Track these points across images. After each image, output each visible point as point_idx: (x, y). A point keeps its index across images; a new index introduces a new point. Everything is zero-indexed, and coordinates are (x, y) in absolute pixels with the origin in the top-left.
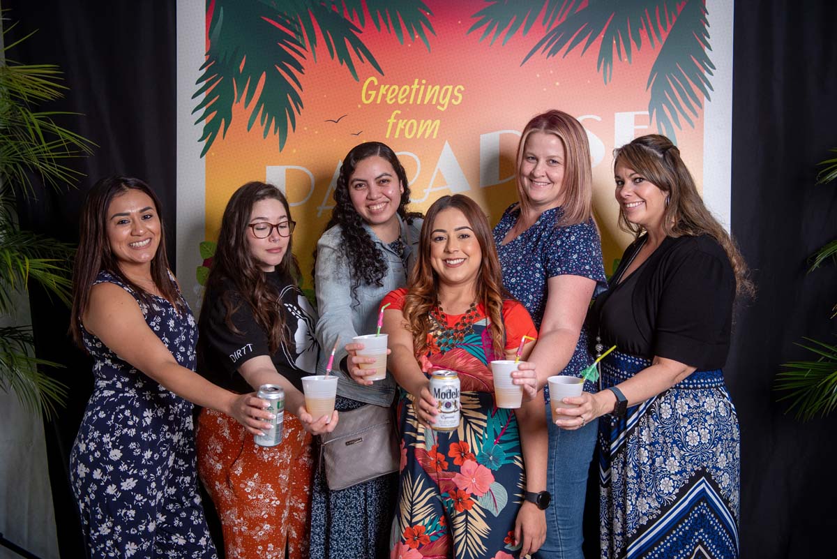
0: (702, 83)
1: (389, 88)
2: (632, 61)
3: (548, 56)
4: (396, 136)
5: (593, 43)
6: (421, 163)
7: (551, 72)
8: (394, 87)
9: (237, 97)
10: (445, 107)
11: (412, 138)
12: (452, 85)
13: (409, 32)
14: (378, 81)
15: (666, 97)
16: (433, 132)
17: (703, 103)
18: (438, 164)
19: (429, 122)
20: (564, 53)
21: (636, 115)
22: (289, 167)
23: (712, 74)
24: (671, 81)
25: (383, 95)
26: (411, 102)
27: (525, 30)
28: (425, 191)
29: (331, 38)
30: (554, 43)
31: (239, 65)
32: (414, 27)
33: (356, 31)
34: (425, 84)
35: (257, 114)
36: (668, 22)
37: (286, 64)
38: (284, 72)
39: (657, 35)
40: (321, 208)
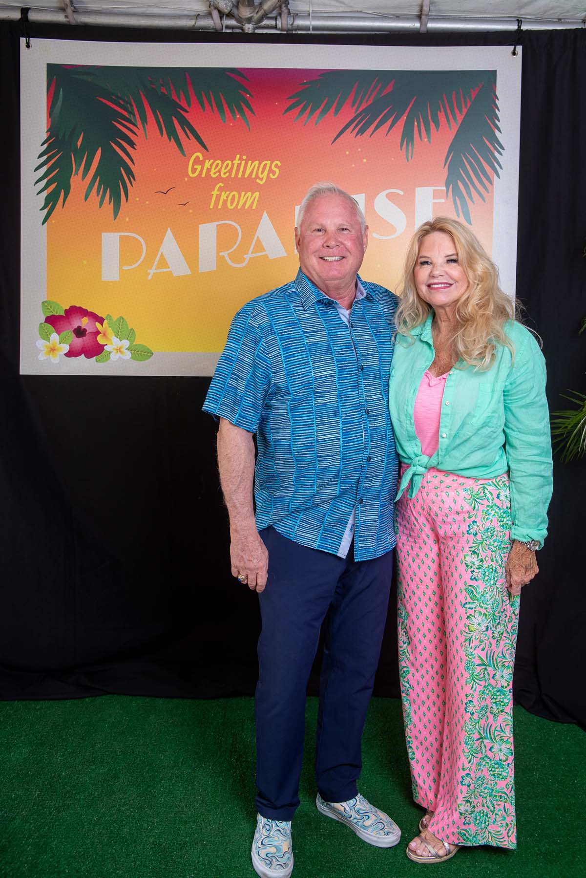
0: (493, 162)
1: (211, 165)
2: (431, 141)
3: (356, 135)
4: (220, 207)
5: (396, 125)
6: (242, 231)
7: (359, 150)
8: (217, 162)
9: (76, 171)
10: (264, 180)
11: (234, 209)
12: (270, 160)
13: (231, 112)
14: (203, 156)
15: (461, 174)
16: (253, 203)
17: (494, 179)
18: (258, 232)
19: (249, 194)
20: (370, 134)
21: (434, 190)
22: (123, 234)
23: (501, 154)
24: (467, 162)
25: (207, 169)
26: (233, 176)
27: (335, 111)
28: (245, 256)
29: (160, 116)
30: (362, 124)
31: (77, 143)
32: (236, 107)
33: (183, 111)
34: (246, 160)
35: (93, 185)
36: (463, 106)
37: (119, 140)
38: (118, 148)
39: (453, 118)
40: (152, 272)
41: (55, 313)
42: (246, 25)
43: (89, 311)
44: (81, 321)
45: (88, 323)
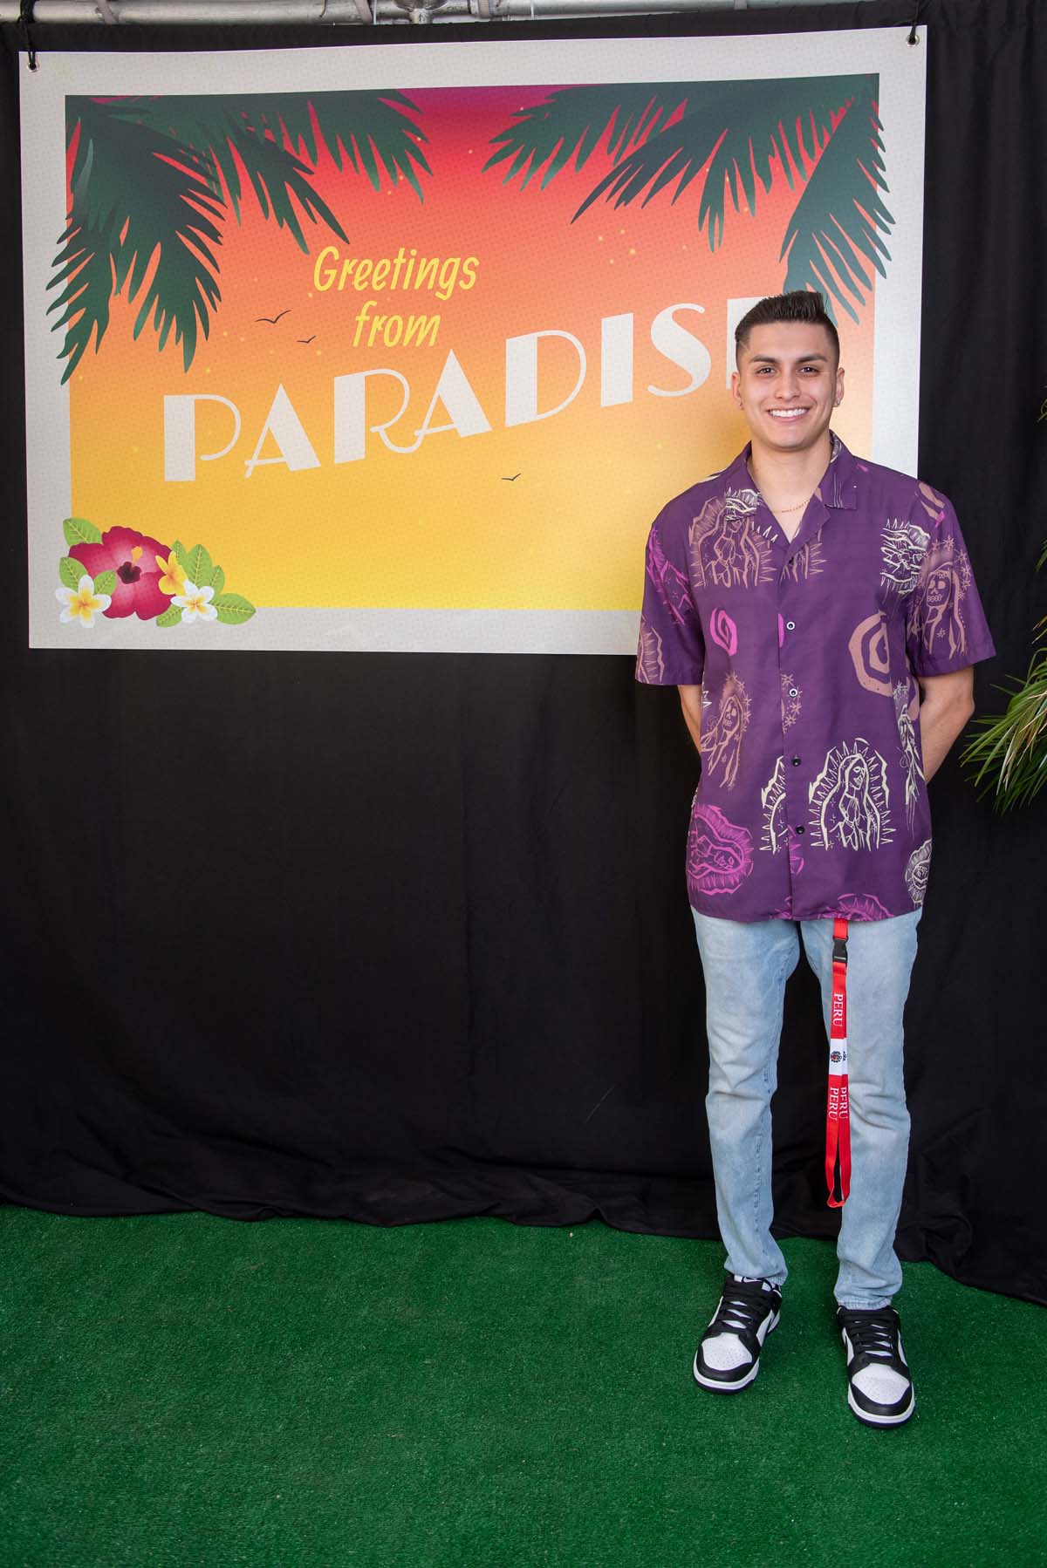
0: (873, 248)
1: (354, 269)
2: (756, 211)
3: (617, 205)
4: (371, 343)
5: (690, 184)
6: (410, 387)
7: (623, 232)
8: (366, 261)
9: (117, 286)
10: (449, 294)
11: (395, 347)
12: (459, 256)
13: (389, 171)
14: (340, 252)
15: (813, 272)
16: (429, 335)
17: (874, 282)
18: (438, 388)
19: (423, 319)
20: (643, 201)
22: (200, 397)
23: (889, 233)
24: (824, 248)
26: (393, 287)
27: (578, 161)
28: (417, 433)
29: (263, 184)
30: (625, 185)
31: (118, 236)
32: (398, 164)
33: (304, 171)
34: (416, 257)
35: (149, 311)
36: (816, 144)
37: (191, 228)
38: (191, 243)
39: (799, 169)
40: (252, 463)
41: (85, 540)
42: (416, 10)
43: (144, 535)
44: (130, 555)
45: (142, 557)
